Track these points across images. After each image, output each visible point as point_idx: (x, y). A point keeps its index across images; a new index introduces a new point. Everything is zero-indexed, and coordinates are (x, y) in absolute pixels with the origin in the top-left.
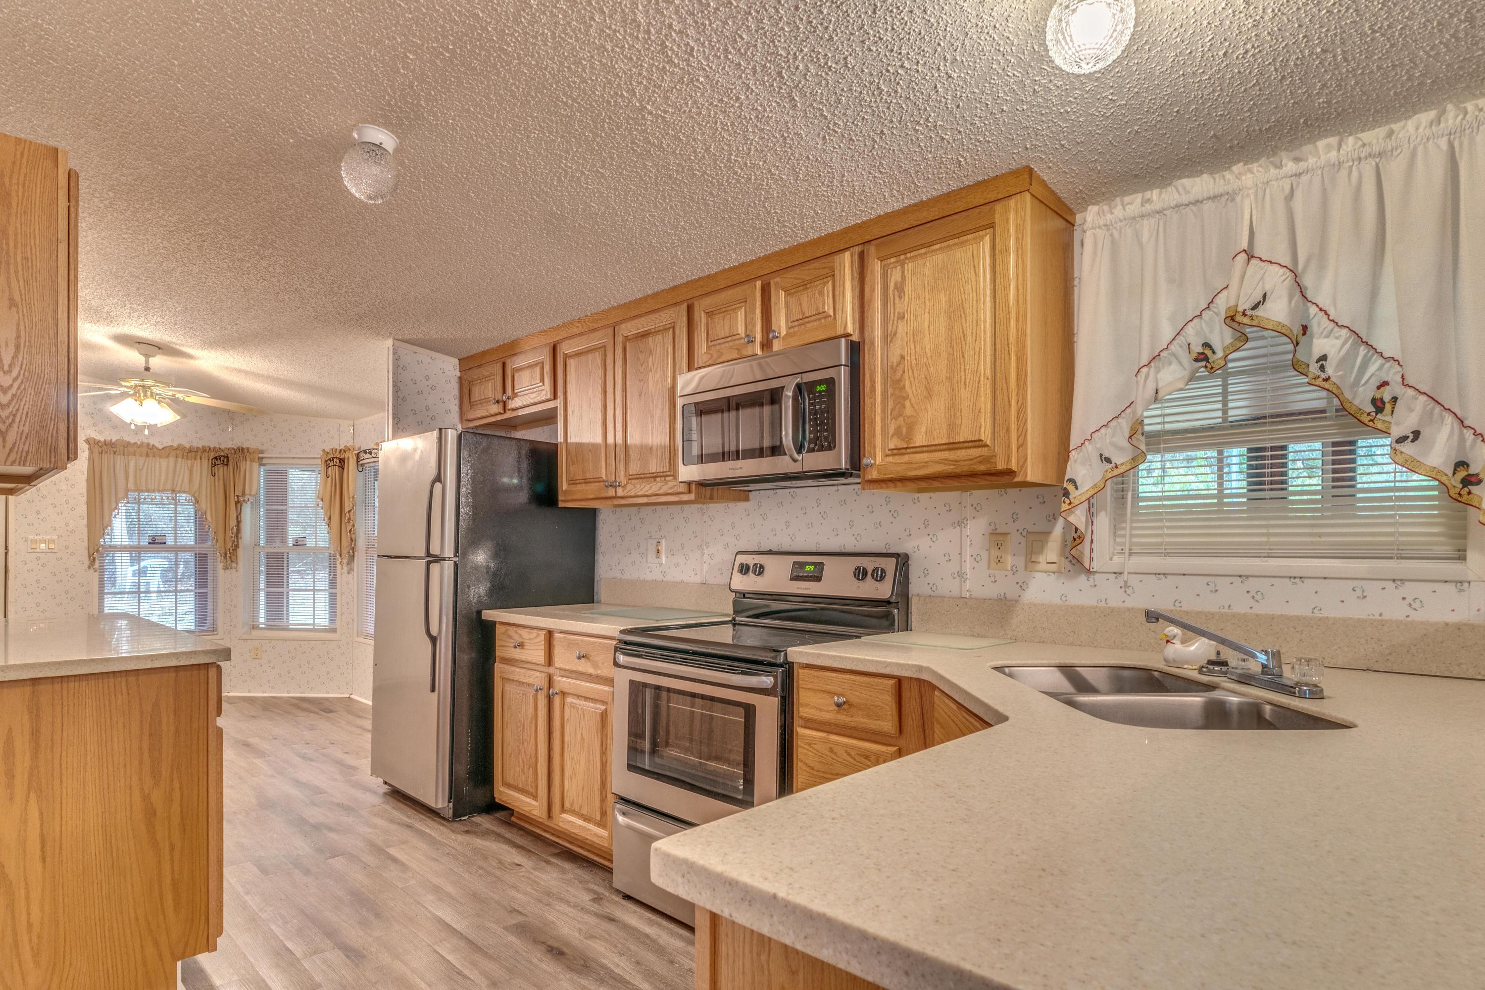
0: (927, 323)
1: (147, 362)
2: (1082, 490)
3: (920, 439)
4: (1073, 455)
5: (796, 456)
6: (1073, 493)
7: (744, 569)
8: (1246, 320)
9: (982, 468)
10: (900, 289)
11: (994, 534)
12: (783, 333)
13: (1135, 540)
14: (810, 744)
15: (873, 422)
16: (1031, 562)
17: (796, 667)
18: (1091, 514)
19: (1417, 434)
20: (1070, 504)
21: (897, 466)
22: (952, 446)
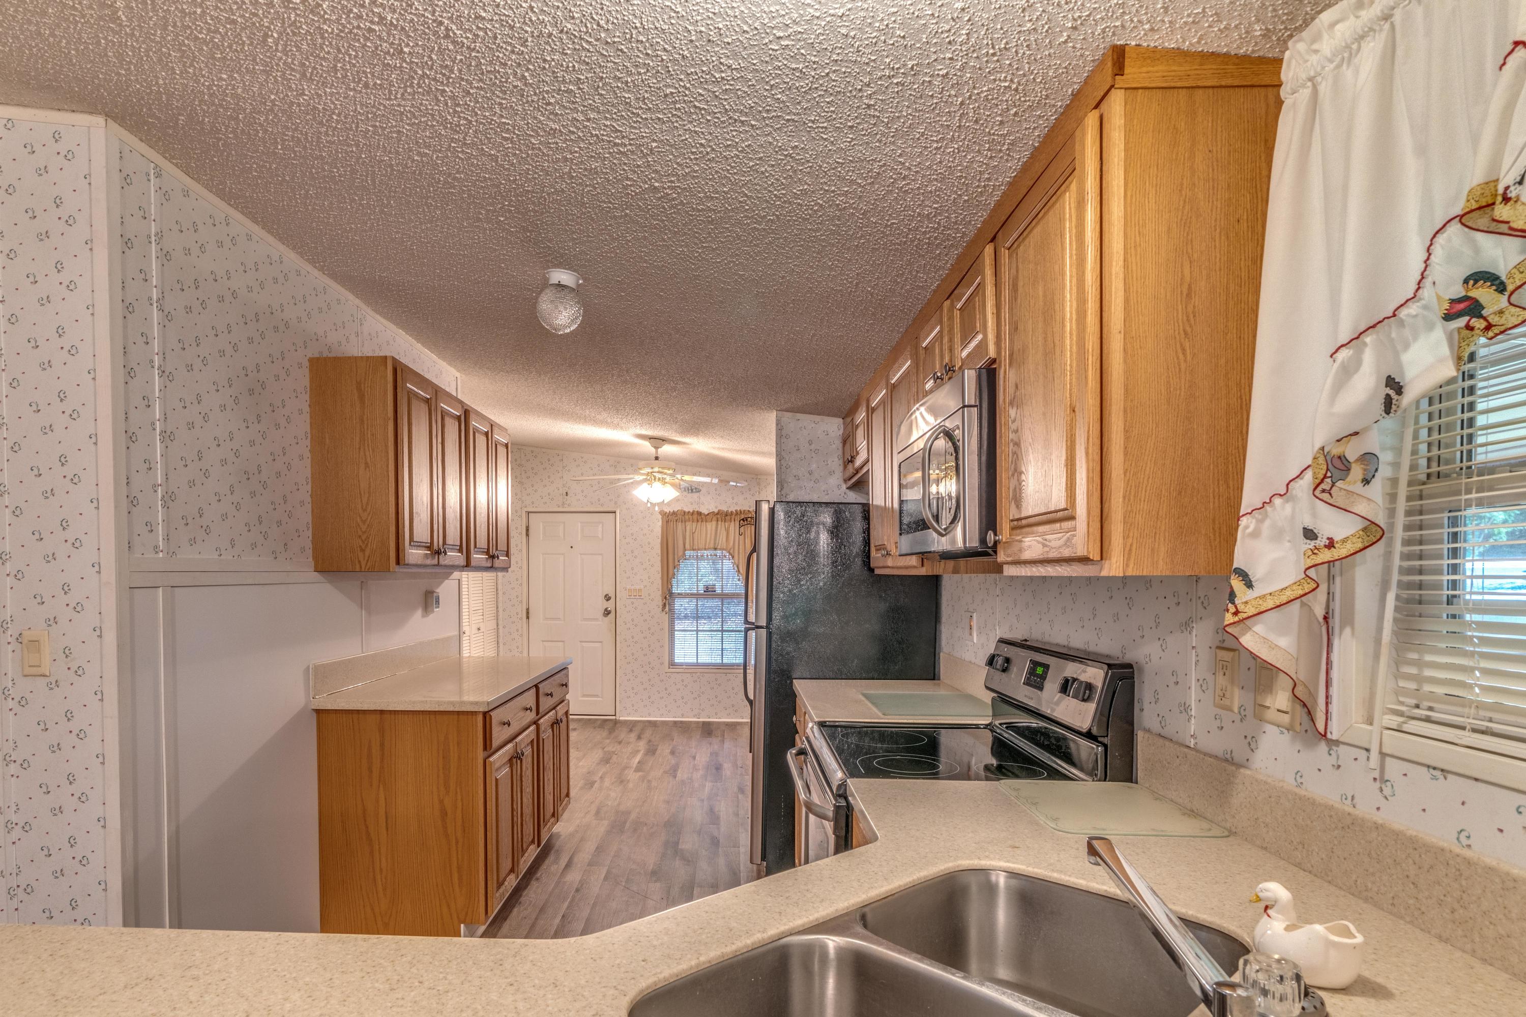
1: (657, 452)
3: (1027, 505)
4: (1247, 523)
5: (939, 529)
10: (1016, 285)
11: (1220, 648)
12: (959, 364)
20: (1236, 613)
22: (1049, 517)
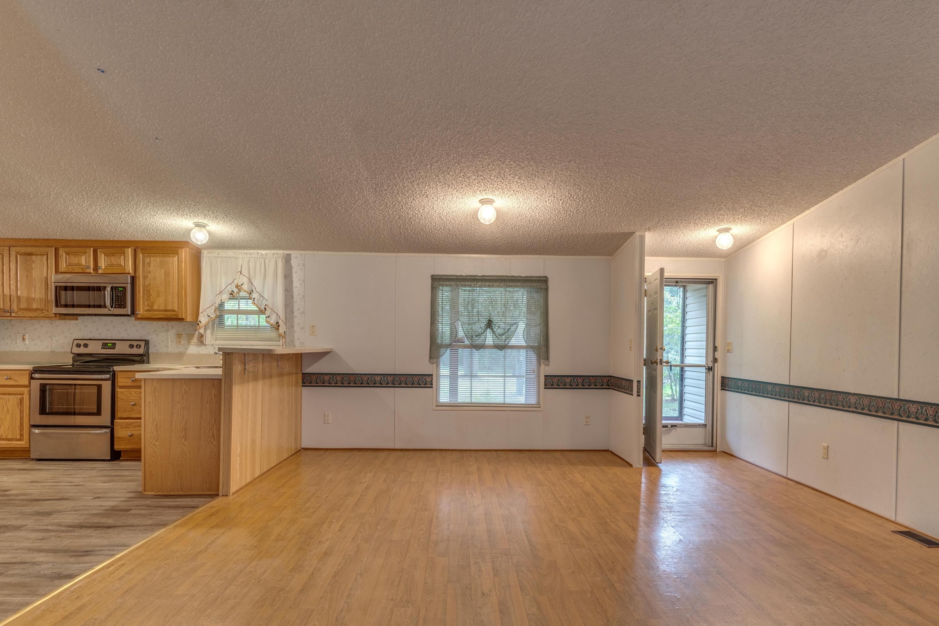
0: (158, 276)
2: (202, 324)
3: (155, 307)
4: (200, 315)
5: (110, 308)
6: (200, 324)
7: (78, 346)
8: (240, 288)
9: (175, 317)
10: (149, 264)
11: (178, 334)
12: (103, 267)
13: (217, 337)
14: (122, 393)
15: (139, 301)
16: (189, 342)
17: (116, 372)
18: (205, 330)
19: (269, 316)
20: (199, 327)
21: (148, 314)
22: (166, 311)
